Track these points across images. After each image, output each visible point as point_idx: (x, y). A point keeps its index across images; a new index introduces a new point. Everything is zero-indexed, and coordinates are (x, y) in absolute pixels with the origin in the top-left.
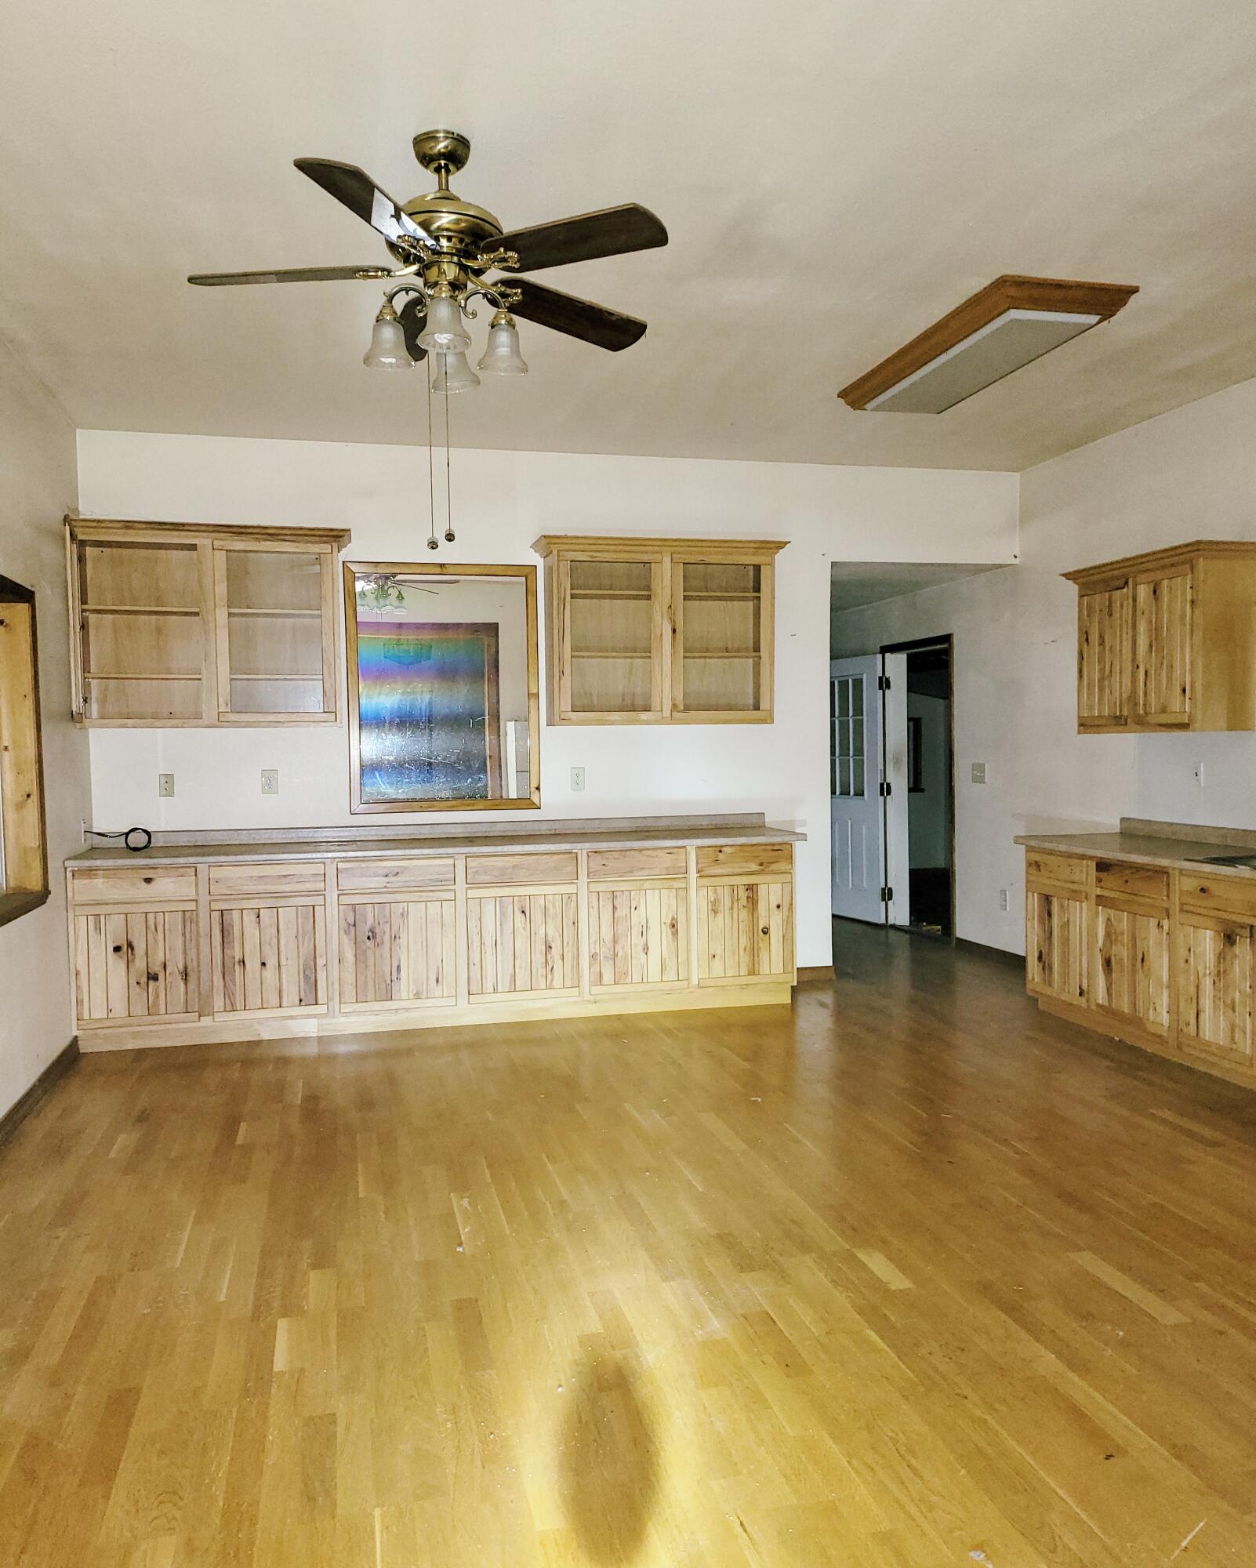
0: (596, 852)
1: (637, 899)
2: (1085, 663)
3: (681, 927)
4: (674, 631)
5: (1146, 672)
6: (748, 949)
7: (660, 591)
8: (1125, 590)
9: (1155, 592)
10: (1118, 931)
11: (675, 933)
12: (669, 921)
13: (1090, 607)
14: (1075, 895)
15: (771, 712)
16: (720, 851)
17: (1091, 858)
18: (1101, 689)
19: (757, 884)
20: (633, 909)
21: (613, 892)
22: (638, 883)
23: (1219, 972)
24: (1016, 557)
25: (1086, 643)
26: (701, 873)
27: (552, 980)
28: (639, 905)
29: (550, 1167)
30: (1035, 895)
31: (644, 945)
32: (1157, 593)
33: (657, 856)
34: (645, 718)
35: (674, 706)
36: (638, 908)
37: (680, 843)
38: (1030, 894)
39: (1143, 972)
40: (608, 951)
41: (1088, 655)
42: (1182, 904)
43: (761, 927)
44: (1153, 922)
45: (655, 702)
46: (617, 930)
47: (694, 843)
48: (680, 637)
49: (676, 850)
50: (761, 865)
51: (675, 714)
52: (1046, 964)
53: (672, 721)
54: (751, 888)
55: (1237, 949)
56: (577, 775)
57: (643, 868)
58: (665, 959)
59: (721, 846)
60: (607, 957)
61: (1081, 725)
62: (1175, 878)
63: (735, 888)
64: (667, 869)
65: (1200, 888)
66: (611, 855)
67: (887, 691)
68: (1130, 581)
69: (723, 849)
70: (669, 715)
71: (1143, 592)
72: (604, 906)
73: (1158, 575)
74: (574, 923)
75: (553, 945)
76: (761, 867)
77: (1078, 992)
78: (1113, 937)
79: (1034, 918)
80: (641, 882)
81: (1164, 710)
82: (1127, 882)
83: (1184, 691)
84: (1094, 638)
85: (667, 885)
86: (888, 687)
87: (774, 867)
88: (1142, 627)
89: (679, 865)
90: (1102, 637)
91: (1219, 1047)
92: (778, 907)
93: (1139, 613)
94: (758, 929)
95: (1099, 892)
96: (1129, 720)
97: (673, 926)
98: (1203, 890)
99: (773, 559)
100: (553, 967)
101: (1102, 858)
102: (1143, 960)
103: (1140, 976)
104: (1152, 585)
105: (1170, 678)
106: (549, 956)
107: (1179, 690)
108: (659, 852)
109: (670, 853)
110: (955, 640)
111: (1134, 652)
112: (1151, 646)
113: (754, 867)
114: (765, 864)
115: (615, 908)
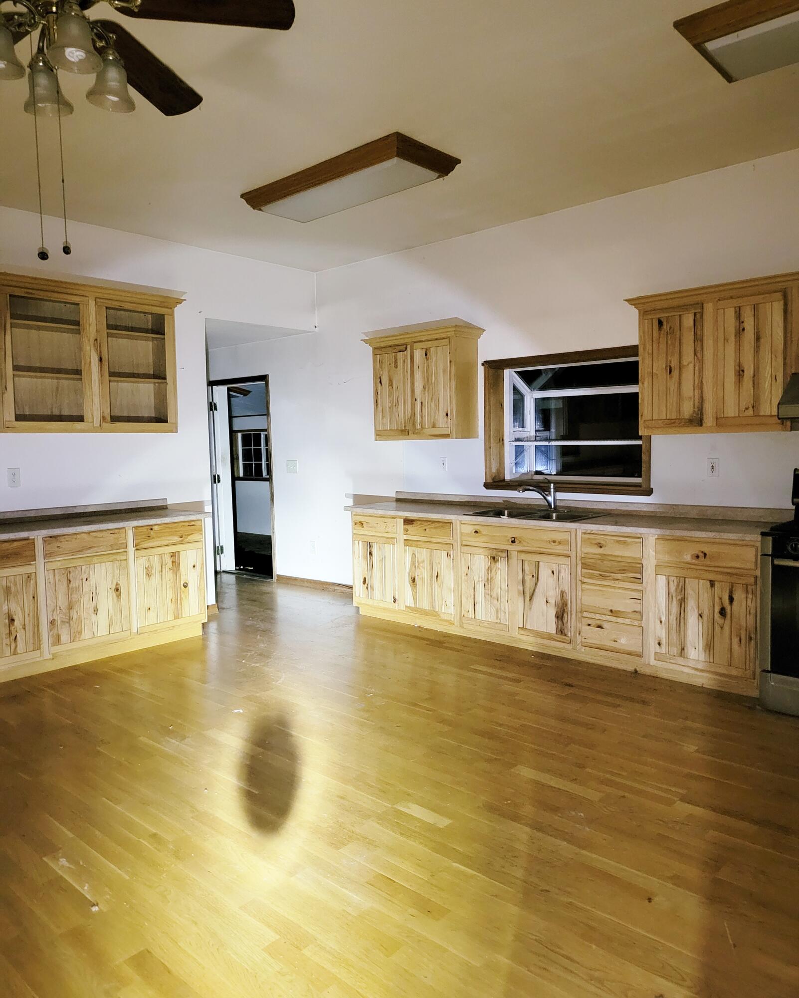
0: (51, 537)
1: (87, 572)
2: (379, 397)
3: (122, 590)
4: (101, 359)
5: (422, 403)
6: (173, 600)
7: (88, 326)
8: (405, 352)
9: (426, 355)
10: (420, 560)
11: (119, 596)
12: (114, 587)
13: (381, 362)
14: (390, 540)
15: (176, 424)
16: (152, 529)
17: (400, 517)
18: (391, 412)
19: (179, 552)
20: (84, 580)
21: (67, 568)
22: (88, 559)
23: (488, 579)
24: (316, 327)
25: (379, 384)
26: (138, 547)
27: (16, 647)
28: (90, 577)
29: (119, 808)
30: (360, 542)
31: (94, 608)
32: (428, 355)
33: (102, 537)
34: (80, 428)
35: (104, 418)
36: (88, 579)
37: (121, 525)
38: (356, 542)
39: (438, 584)
40: (64, 617)
41: (381, 392)
42: (461, 541)
43: (182, 583)
44: (444, 553)
45: (87, 416)
46: (71, 598)
47: (131, 525)
48: (105, 364)
49: (116, 531)
50: (181, 537)
51: (104, 425)
52: (369, 585)
53: (100, 429)
54: (173, 555)
55: (498, 565)
56: (14, 475)
57: (91, 547)
58: (112, 616)
59: (152, 525)
60: (63, 622)
61: (377, 435)
62: (457, 526)
63: (163, 556)
64: (111, 546)
65: (474, 531)
66: (64, 538)
67: (215, 412)
68: (409, 347)
69: (153, 527)
70: (98, 425)
71: (418, 355)
72: (59, 580)
73: (429, 344)
74: (34, 597)
75: (15, 617)
76: (181, 539)
77: (393, 600)
78: (417, 564)
79: (359, 557)
80: (91, 558)
81: (434, 426)
82: (425, 530)
83: (447, 415)
84: (385, 380)
85: (111, 559)
86: (216, 409)
87: (191, 538)
88: (418, 376)
89: (121, 542)
90: (390, 381)
91: (489, 623)
92: (194, 566)
93: (416, 367)
94: (180, 584)
95: (405, 537)
96: (410, 432)
97: (117, 590)
98: (476, 532)
99: (173, 312)
100: (16, 636)
101: (407, 517)
102: (437, 576)
103: (436, 585)
104: (424, 350)
105: (437, 406)
106: (12, 628)
107: (444, 414)
108: (104, 534)
109: (114, 534)
110: (270, 379)
111: (413, 391)
112: (424, 388)
113: (177, 539)
114: (184, 536)
115: (69, 581)
